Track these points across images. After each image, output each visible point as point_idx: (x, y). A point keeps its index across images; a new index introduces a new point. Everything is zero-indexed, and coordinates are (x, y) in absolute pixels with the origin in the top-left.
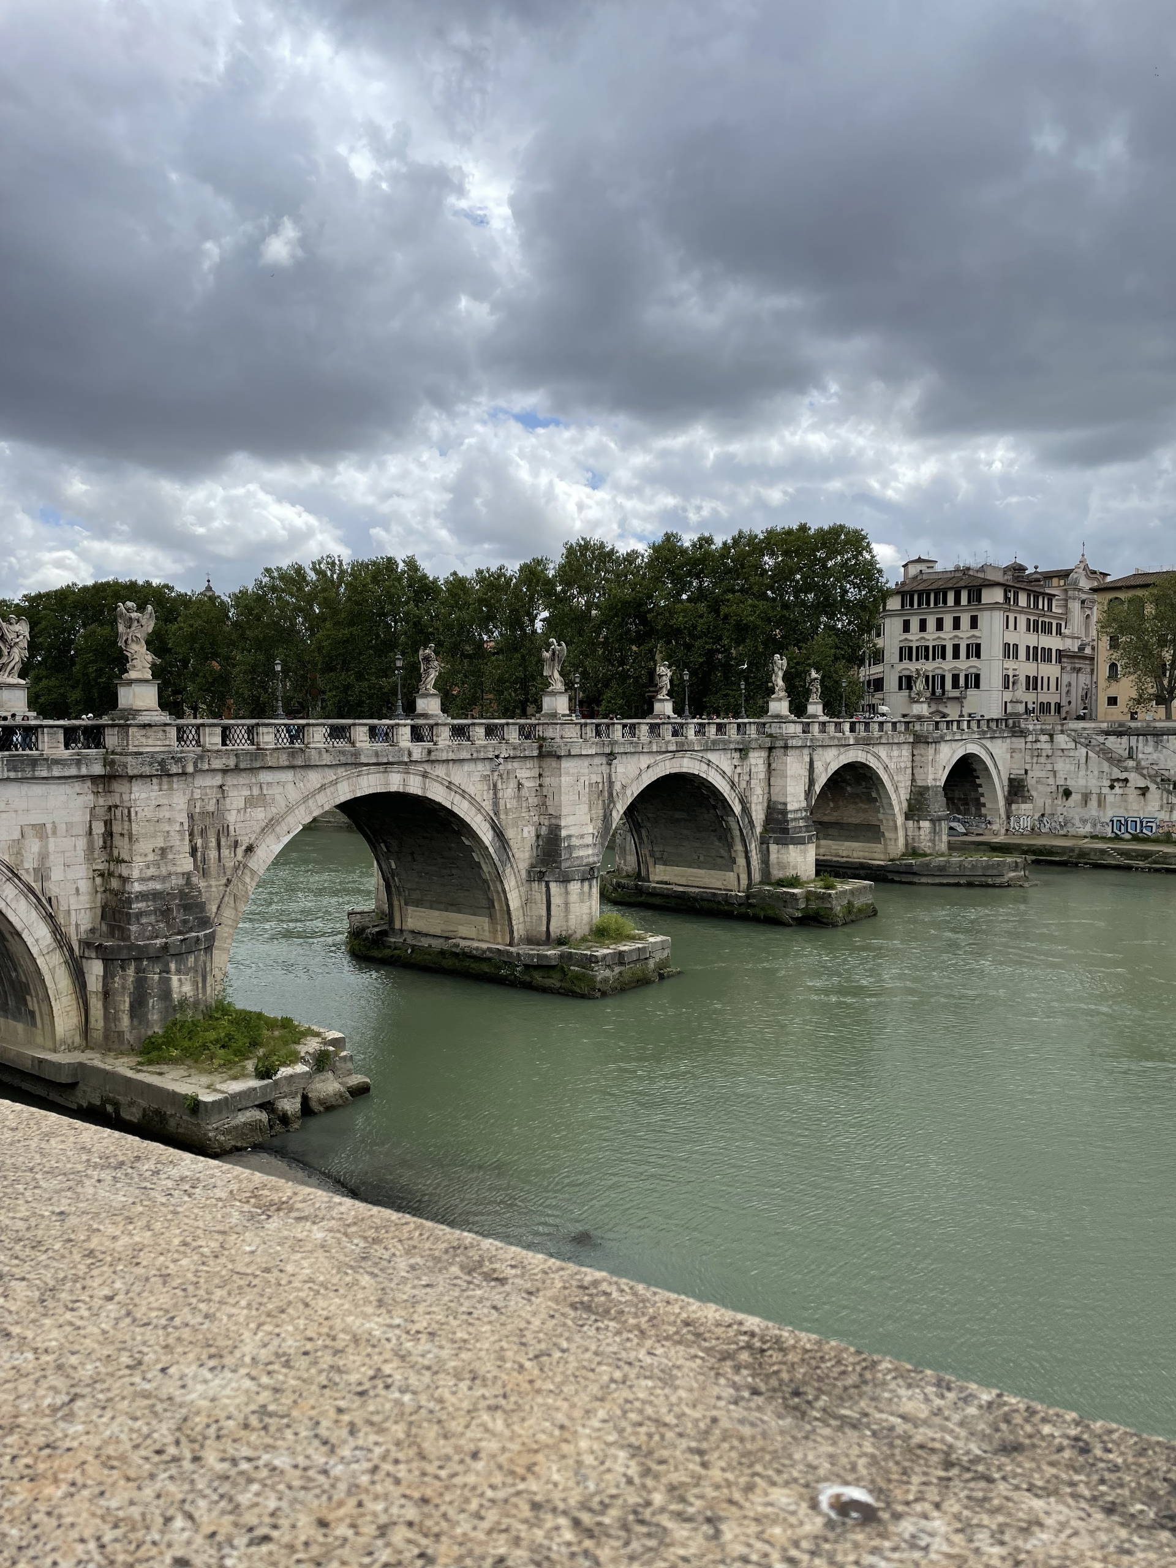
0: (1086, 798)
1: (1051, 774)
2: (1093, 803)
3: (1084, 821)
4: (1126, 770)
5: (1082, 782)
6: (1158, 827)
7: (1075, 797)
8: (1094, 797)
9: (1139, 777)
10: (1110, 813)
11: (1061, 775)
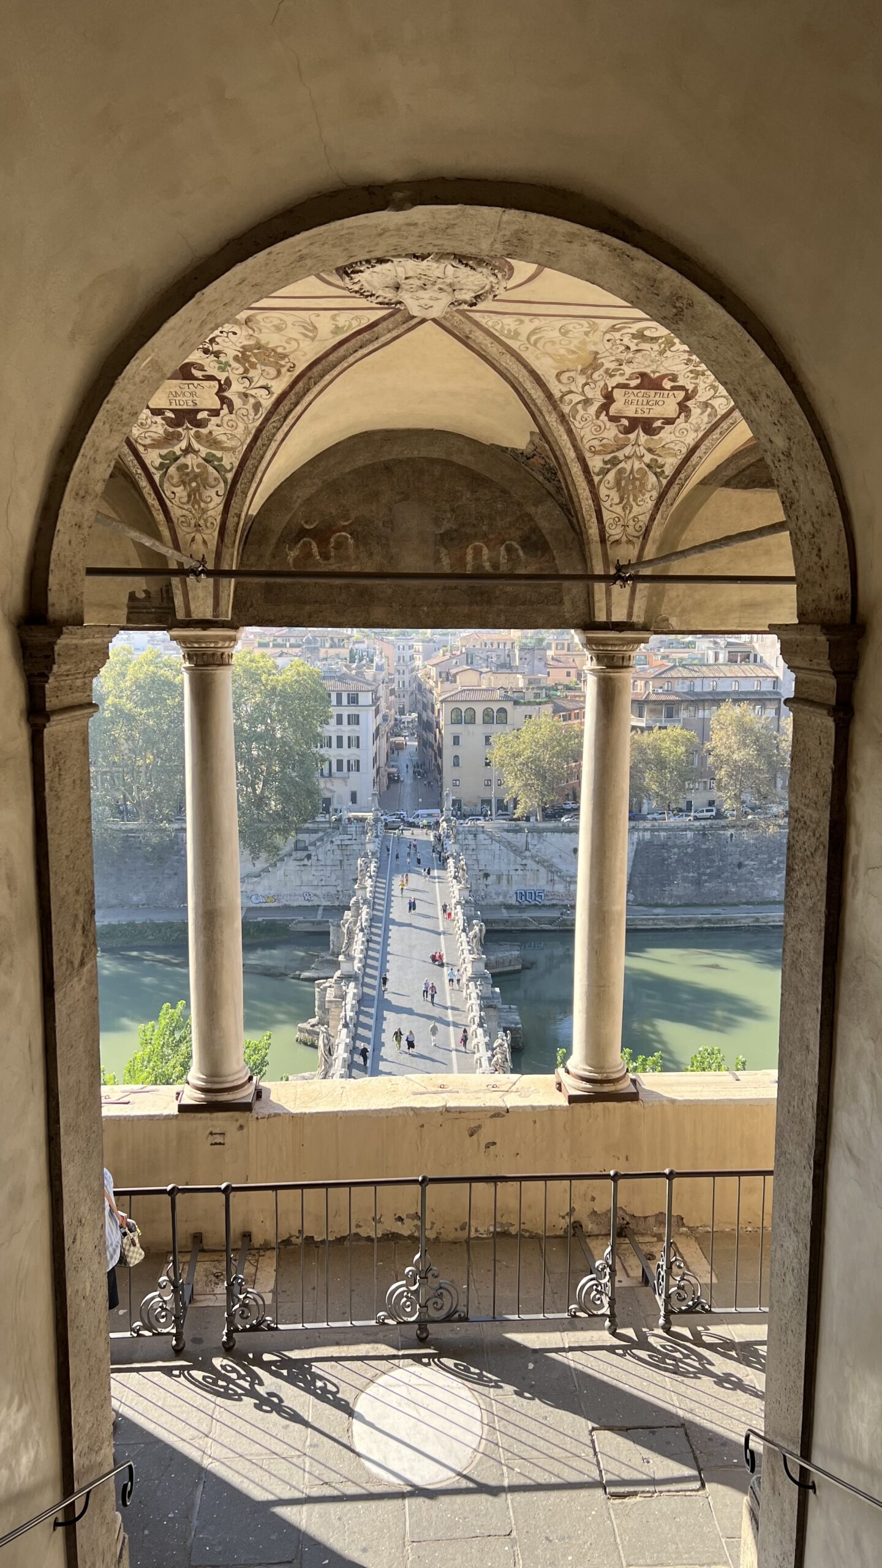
0: (499, 878)
1: (475, 863)
2: (504, 881)
3: (498, 894)
4: (525, 858)
5: (496, 867)
6: (546, 895)
7: (492, 878)
8: (505, 877)
9: (534, 863)
10: (515, 888)
11: (482, 862)
